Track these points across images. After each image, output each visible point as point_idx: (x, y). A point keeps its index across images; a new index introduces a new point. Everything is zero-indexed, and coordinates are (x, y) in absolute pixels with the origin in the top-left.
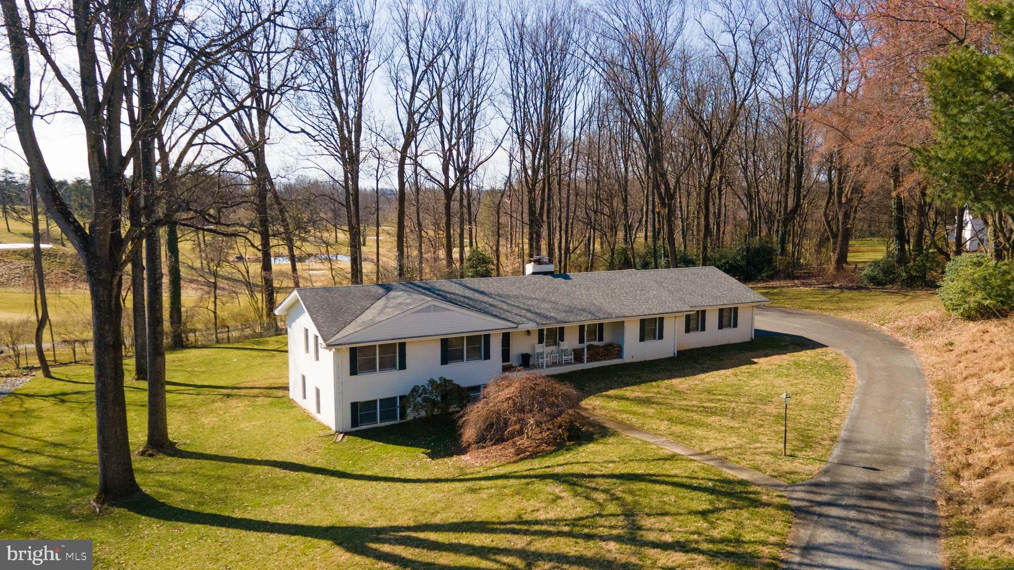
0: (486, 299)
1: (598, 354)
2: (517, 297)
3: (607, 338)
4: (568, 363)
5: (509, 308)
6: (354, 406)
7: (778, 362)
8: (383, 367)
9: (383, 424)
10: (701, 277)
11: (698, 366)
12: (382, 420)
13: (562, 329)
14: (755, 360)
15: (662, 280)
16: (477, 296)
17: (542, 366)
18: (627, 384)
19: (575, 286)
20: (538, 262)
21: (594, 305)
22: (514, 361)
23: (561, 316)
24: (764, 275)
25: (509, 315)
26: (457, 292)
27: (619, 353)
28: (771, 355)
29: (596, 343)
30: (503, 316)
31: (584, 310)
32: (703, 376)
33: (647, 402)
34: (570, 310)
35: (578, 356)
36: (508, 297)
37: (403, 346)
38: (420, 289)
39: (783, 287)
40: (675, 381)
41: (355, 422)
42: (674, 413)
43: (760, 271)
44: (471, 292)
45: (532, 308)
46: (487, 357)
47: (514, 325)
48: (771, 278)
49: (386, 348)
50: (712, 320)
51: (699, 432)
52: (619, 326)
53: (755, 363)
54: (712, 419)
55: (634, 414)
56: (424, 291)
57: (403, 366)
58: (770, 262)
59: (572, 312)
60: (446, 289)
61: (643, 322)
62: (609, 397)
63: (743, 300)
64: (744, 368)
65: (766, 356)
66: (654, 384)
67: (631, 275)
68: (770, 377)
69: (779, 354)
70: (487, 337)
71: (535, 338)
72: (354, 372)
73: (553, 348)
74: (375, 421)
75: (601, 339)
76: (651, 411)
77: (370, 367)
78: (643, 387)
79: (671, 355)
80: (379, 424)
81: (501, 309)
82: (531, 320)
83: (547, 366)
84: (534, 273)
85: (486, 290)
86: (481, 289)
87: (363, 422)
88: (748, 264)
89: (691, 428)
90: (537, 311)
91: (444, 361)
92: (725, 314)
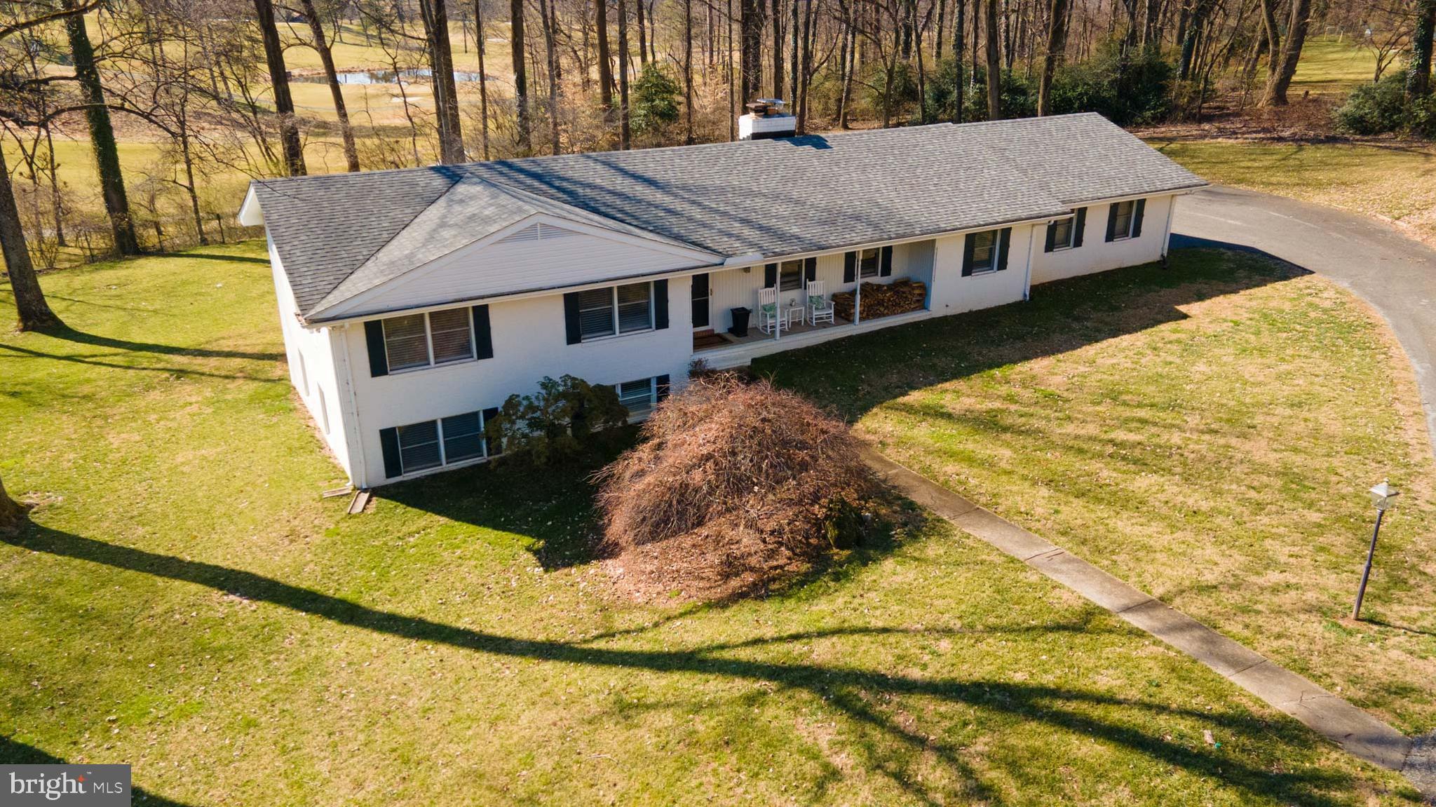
0: (659, 197)
1: (881, 303)
2: (722, 191)
3: (899, 269)
4: (823, 324)
5: (706, 218)
6: (388, 436)
7: (1228, 314)
8: (441, 357)
9: (454, 466)
10: (1074, 136)
11: (1075, 325)
12: (450, 458)
13: (811, 263)
14: (1183, 308)
15: (1003, 145)
16: (640, 190)
17: (773, 333)
18: (944, 376)
19: (837, 164)
20: (764, 112)
21: (877, 204)
22: (718, 323)
23: (813, 233)
24: (1148, 114)
25: (706, 233)
26: (598, 181)
27: (922, 303)
28: (1210, 297)
29: (877, 280)
30: (694, 237)
31: (857, 218)
32: (1089, 351)
33: (989, 424)
34: (830, 219)
35: (842, 307)
36: (704, 190)
37: (482, 314)
38: (522, 177)
39: (1185, 138)
40: (1038, 366)
41: (392, 467)
42: (1057, 461)
43: (1141, 108)
44: (628, 181)
45: (753, 216)
46: (663, 322)
47: (717, 260)
48: (1160, 120)
49: (446, 320)
50: (1096, 225)
51: (1125, 526)
52: (924, 251)
53: (1185, 316)
54: (1143, 483)
55: (970, 460)
56: (529, 181)
57: (485, 351)
58: (1162, 90)
59: (834, 223)
60: (576, 175)
61: (971, 240)
62: (909, 409)
63: (1159, 185)
64: (1166, 329)
65: (1201, 297)
66: (997, 372)
67: (945, 136)
68: (1227, 354)
69: (1225, 292)
70: (662, 287)
71: (761, 279)
72: (378, 368)
73: (794, 294)
74: (436, 460)
75: (886, 271)
76: (1004, 455)
77: (413, 358)
78: (977, 380)
79: (1019, 298)
80: (446, 467)
81: (690, 219)
82: (752, 245)
83: (783, 333)
84: (756, 136)
85: (658, 177)
86: (649, 174)
87: (412, 463)
88: (1121, 94)
89: (1102, 511)
90: (764, 222)
91: (573, 336)
92: (1121, 211)
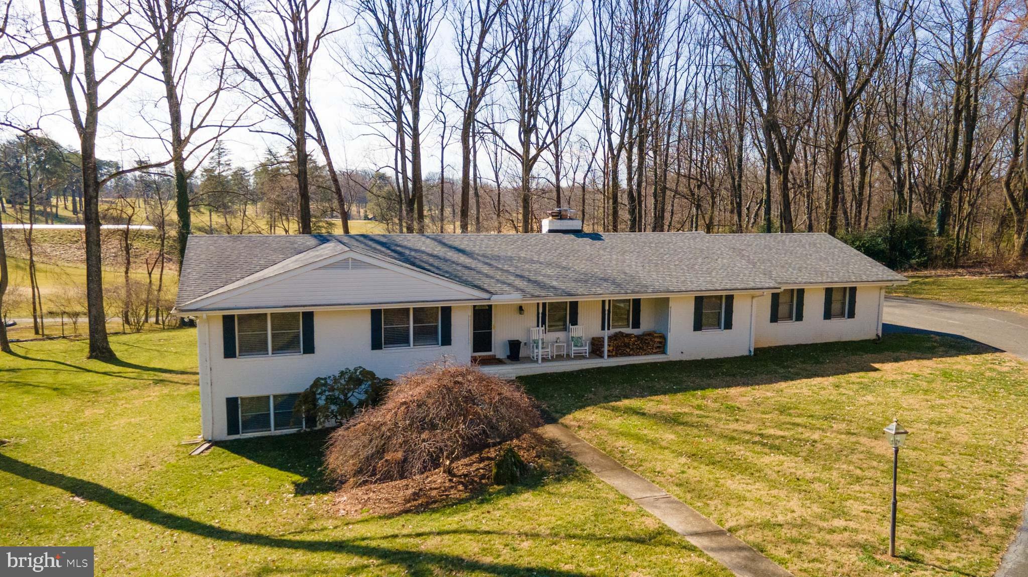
0: (463, 259)
1: (627, 345)
2: (511, 259)
3: (647, 324)
4: (579, 357)
5: (491, 272)
6: (232, 404)
7: (915, 370)
8: (280, 349)
9: (279, 432)
10: (803, 246)
11: (781, 371)
12: (278, 426)
13: (574, 305)
14: (877, 366)
15: (743, 247)
16: (451, 255)
17: (537, 361)
18: (654, 392)
19: (604, 249)
20: (559, 216)
21: (625, 273)
22: (499, 349)
23: (570, 286)
24: (914, 261)
25: (487, 281)
26: (423, 248)
27: (662, 347)
28: (905, 360)
29: (629, 330)
30: (477, 283)
31: (606, 280)
32: (783, 385)
33: (673, 420)
34: (585, 279)
35: (596, 348)
36: (498, 258)
37: (309, 317)
38: (370, 243)
39: (939, 276)
40: (733, 391)
41: (232, 427)
42: (707, 443)
43: (909, 257)
44: (446, 249)
45: (526, 274)
46: (447, 341)
47: (486, 296)
48: (924, 266)
49: (283, 320)
50: (814, 305)
51: (735, 484)
52: (662, 305)
53: (876, 370)
54: (770, 460)
55: (638, 438)
56: (379, 247)
57: (309, 348)
58: (922, 245)
59: (586, 281)
60: (410, 245)
61: (699, 301)
62: (614, 409)
63: (864, 278)
64: (854, 377)
65: (896, 360)
66: (699, 393)
67: (695, 239)
68: (894, 393)
69: (918, 358)
70: (447, 312)
71: (530, 318)
72: (229, 352)
73: (561, 335)
74: (267, 426)
75: (636, 325)
76: (668, 436)
77: (257, 347)
78: (680, 396)
79: (746, 353)
80: (273, 432)
81: (479, 272)
82: (518, 289)
83: (544, 360)
84: (550, 231)
85: (468, 249)
86: (462, 247)
87: (247, 426)
88: (893, 248)
89: (719, 473)
90: (533, 278)
91: (376, 345)
92: (836, 297)
